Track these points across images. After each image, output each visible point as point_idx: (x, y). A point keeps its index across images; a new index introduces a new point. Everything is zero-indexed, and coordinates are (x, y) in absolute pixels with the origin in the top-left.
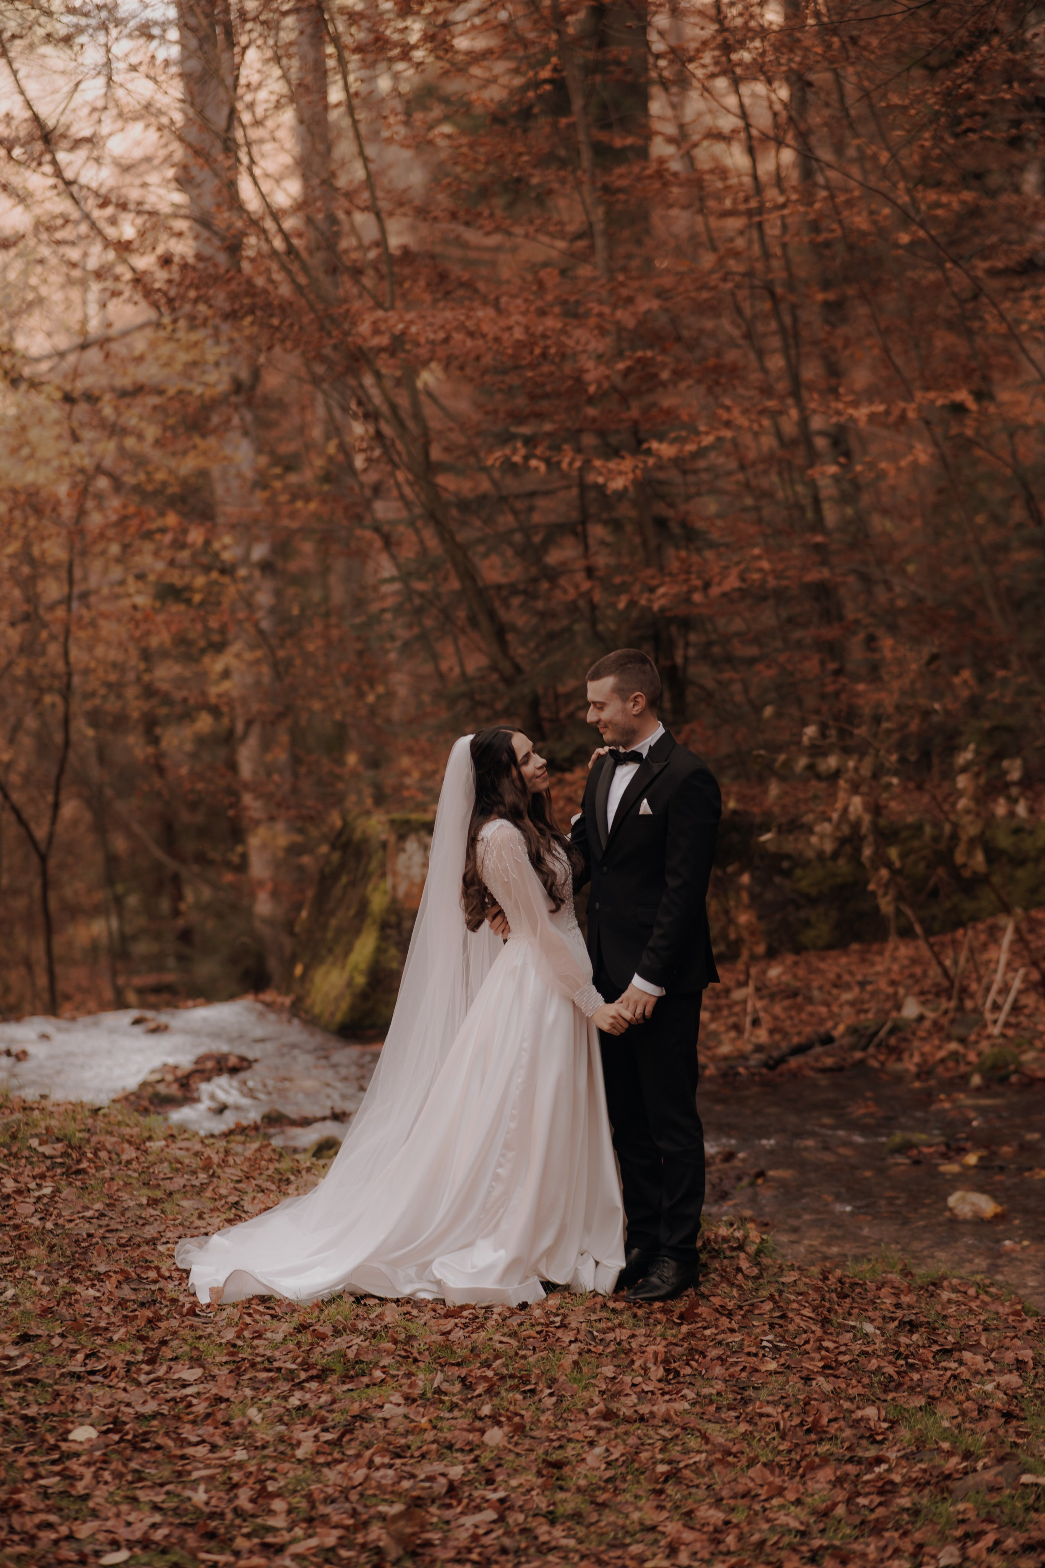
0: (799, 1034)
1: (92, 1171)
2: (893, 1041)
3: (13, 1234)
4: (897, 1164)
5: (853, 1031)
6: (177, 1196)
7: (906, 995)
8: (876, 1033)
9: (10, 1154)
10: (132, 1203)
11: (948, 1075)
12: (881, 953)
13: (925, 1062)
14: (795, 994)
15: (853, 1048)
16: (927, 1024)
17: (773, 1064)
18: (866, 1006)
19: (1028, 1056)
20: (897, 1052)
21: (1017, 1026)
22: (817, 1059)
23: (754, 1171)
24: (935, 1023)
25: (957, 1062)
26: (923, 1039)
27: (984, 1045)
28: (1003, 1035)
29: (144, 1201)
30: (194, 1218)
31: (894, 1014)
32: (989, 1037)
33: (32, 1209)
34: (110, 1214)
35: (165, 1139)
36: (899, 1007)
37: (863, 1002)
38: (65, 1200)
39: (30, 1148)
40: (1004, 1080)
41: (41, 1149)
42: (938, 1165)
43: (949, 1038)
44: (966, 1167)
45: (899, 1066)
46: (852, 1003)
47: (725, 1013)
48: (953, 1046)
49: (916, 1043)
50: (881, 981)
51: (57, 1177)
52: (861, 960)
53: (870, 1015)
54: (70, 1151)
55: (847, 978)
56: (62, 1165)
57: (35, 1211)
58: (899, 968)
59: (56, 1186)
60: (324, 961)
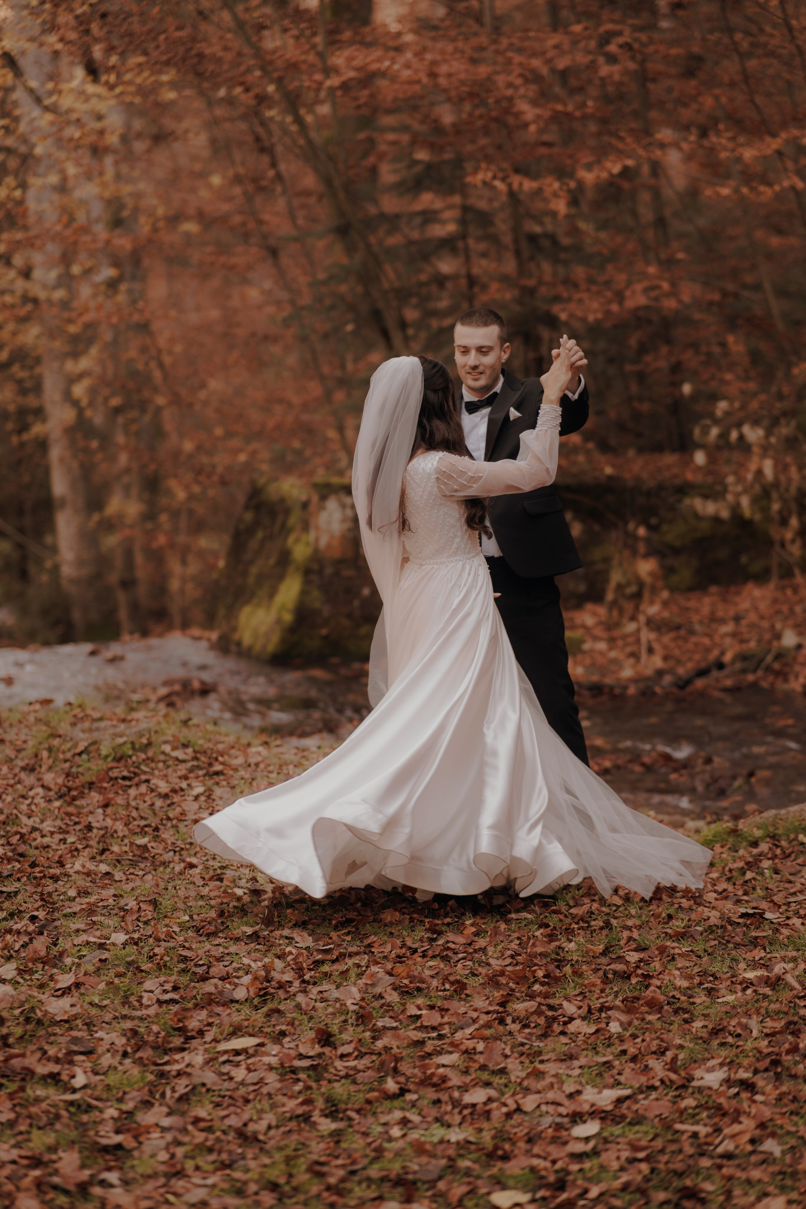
0: (690, 659)
1: (231, 772)
2: (777, 666)
5: (744, 657)
7: (783, 627)
8: (763, 660)
9: (148, 759)
12: (738, 593)
14: (678, 628)
15: (744, 671)
16: (804, 652)
17: (683, 684)
18: (746, 636)
20: (783, 675)
22: (717, 680)
23: (745, 772)
26: (802, 664)
31: (775, 644)
33: (196, 806)
35: (261, 745)
36: (778, 636)
37: (741, 633)
39: (163, 753)
41: (175, 754)
45: (786, 687)
46: (734, 635)
47: (620, 643)
49: (797, 668)
50: (753, 617)
51: (201, 779)
52: (725, 600)
53: (753, 644)
54: (198, 755)
55: (720, 614)
56: (198, 767)
57: (200, 808)
58: (763, 606)
59: (204, 785)
60: (248, 602)
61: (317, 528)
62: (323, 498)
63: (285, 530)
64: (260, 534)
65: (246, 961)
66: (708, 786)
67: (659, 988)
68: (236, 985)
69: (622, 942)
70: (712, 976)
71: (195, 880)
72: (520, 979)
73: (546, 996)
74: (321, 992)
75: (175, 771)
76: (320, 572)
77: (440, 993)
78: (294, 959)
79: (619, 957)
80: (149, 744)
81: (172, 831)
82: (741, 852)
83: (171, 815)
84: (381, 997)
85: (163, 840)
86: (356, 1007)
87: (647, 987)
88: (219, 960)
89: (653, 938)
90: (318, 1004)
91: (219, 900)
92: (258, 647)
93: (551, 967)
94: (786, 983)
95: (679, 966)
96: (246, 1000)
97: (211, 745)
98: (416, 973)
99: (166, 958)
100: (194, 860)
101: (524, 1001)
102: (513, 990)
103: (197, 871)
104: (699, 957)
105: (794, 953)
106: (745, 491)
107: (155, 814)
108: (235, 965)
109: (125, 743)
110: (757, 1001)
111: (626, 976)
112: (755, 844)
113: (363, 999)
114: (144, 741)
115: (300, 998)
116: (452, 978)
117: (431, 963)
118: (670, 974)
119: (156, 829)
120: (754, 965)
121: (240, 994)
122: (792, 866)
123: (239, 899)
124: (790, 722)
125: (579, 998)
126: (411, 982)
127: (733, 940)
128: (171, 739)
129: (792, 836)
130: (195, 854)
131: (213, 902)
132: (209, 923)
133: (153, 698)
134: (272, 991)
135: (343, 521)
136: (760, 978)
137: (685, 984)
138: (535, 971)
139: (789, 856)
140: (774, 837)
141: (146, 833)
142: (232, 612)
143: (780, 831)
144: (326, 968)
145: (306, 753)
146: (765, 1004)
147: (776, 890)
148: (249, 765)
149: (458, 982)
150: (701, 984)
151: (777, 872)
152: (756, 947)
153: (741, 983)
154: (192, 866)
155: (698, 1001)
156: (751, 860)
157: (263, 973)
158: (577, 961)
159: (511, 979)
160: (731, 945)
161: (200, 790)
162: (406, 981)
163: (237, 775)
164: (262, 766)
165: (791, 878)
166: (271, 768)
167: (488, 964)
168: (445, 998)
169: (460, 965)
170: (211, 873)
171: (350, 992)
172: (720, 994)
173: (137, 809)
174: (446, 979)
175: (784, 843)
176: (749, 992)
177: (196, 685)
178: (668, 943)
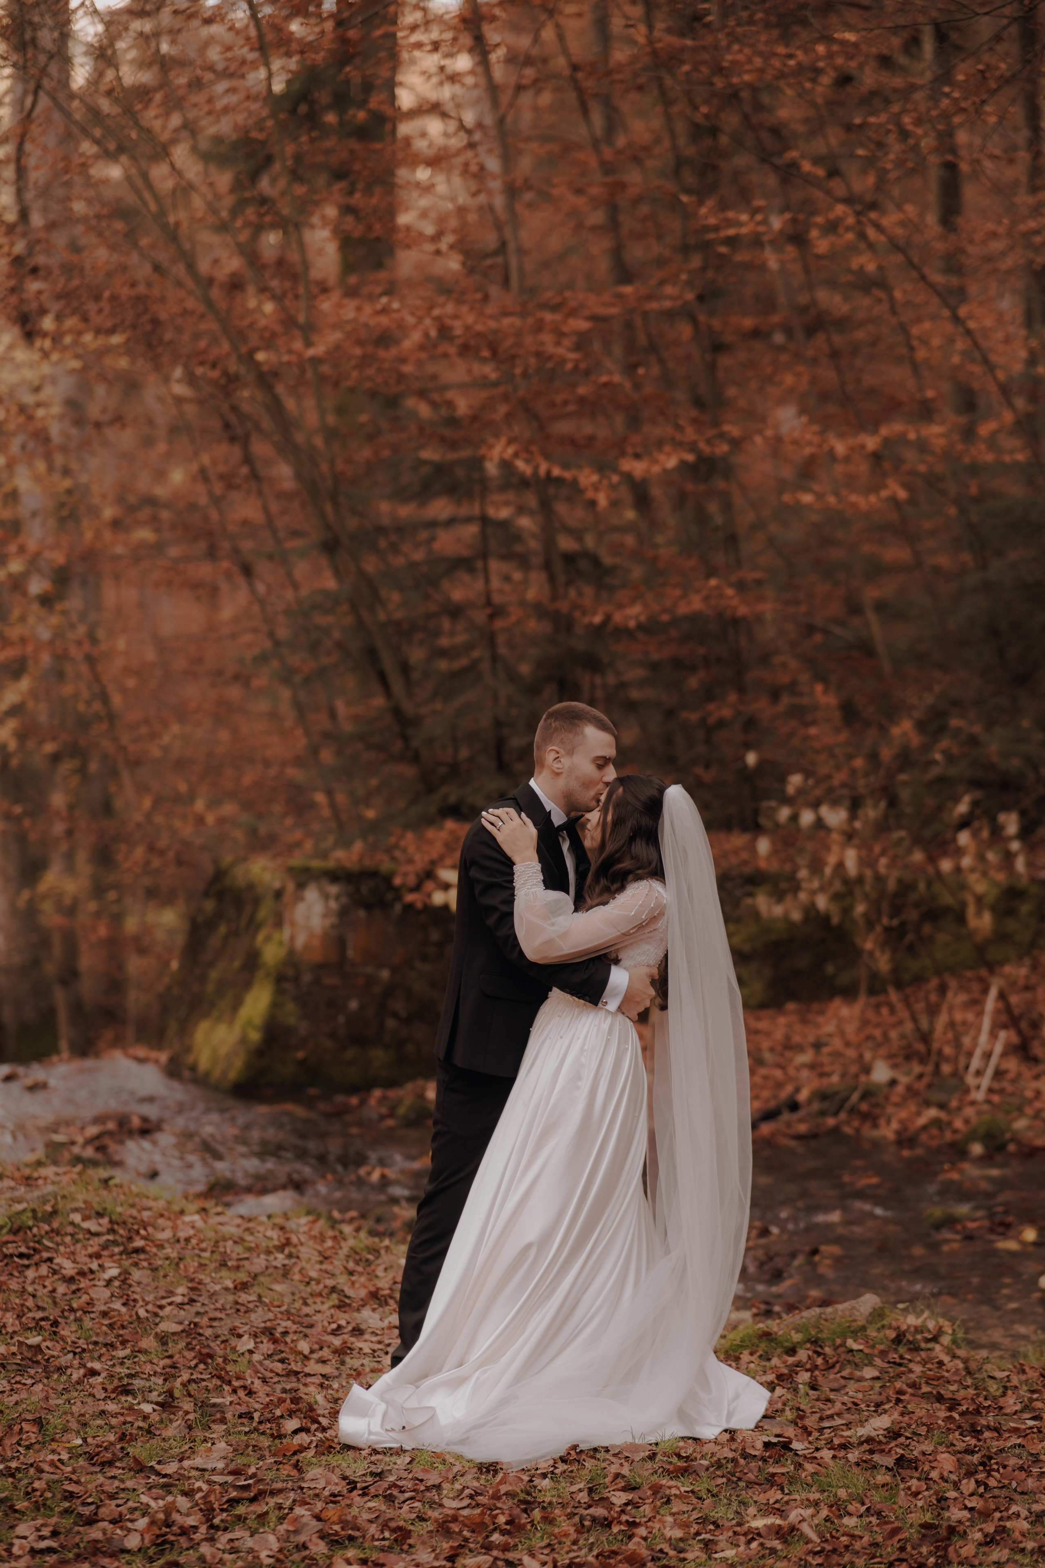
1: (154, 1250)
2: (864, 1107)
3: (106, 1322)
4: (947, 1241)
5: (823, 1096)
6: (261, 1279)
7: (874, 1058)
8: (846, 1099)
9: (52, 1231)
10: (218, 1287)
11: (935, 1143)
12: (822, 1012)
13: (905, 1129)
15: (823, 1113)
16: (900, 1089)
18: (828, 1069)
19: (1020, 1124)
20: (871, 1119)
21: (1002, 1091)
22: (789, 1125)
24: (909, 1088)
25: (941, 1129)
26: (897, 1105)
27: (969, 1112)
28: (988, 1101)
29: (231, 1285)
30: (298, 1305)
31: (863, 1079)
32: (973, 1103)
33: (107, 1293)
34: (201, 1299)
35: (198, 1212)
36: (867, 1070)
37: (822, 1065)
38: (139, 1283)
39: (72, 1223)
40: (1001, 1148)
41: (86, 1225)
42: (991, 1242)
43: (927, 1104)
44: (1024, 1243)
45: (875, 1133)
46: (812, 1066)
48: (933, 1113)
49: (890, 1110)
50: (837, 1043)
51: (117, 1257)
52: (804, 1021)
53: (835, 1079)
54: (116, 1227)
55: (797, 1039)
56: (115, 1243)
57: (112, 1295)
58: (851, 1029)
59: (120, 1266)
60: (206, 1015)
61: (293, 924)
62: (301, 886)
63: (254, 926)
64: (223, 929)
65: (144, 1499)
66: (761, 1265)
67: (645, 1539)
68: (129, 1530)
69: (608, 1480)
70: (714, 1523)
71: (95, 1391)
72: (477, 1527)
73: (506, 1548)
74: (232, 1540)
75: (85, 1247)
76: (296, 979)
77: (376, 1543)
78: (204, 1497)
79: (602, 1499)
80: (55, 1212)
81: (74, 1327)
82: (775, 1361)
83: (75, 1306)
84: (305, 1547)
85: (63, 1339)
86: (271, 1561)
87: (630, 1537)
88: (112, 1497)
89: (646, 1474)
90: (227, 1557)
91: (122, 1419)
92: (216, 1074)
93: (517, 1511)
94: (802, 1534)
95: (674, 1510)
96: (140, 1550)
97: (134, 1212)
98: (349, 1518)
99: (48, 1495)
100: (97, 1366)
101: (479, 1553)
102: (466, 1540)
103: (100, 1379)
104: (700, 1499)
105: (817, 1496)
106: (822, 889)
107: (55, 1303)
108: (131, 1504)
109: (24, 1210)
110: (763, 1556)
111: (607, 1524)
112: (792, 1351)
113: (280, 1550)
114: (48, 1208)
115: (205, 1549)
116: (393, 1525)
117: (371, 1504)
118: (660, 1521)
119: (55, 1324)
120: (767, 1509)
121: (133, 1542)
122: (835, 1380)
123: (146, 1417)
124: (874, 1180)
125: (545, 1552)
126: (343, 1529)
127: (745, 1478)
128: (83, 1206)
129: (838, 1341)
130: (100, 1357)
131: (114, 1421)
132: (106, 1449)
133: (80, 1139)
134: (172, 1538)
135: (325, 916)
136: (769, 1528)
137: (678, 1533)
138: (496, 1516)
139: (833, 1366)
140: (816, 1342)
141: (41, 1328)
142: (185, 1029)
143: (824, 1335)
144: (241, 1510)
145: (251, 1225)
146: (771, 1561)
147: (808, 1411)
148: (178, 1241)
149: (400, 1528)
150: (698, 1534)
151: (814, 1388)
152: (772, 1486)
153: (745, 1534)
154: (94, 1373)
155: (690, 1556)
156: (785, 1371)
157: (161, 1516)
158: (550, 1503)
159: (465, 1525)
160: (742, 1484)
161: (114, 1272)
162: (337, 1528)
163: (162, 1253)
164: (194, 1241)
165: (832, 1396)
166: (204, 1245)
167: (441, 1505)
168: (382, 1550)
169: (406, 1507)
170: (116, 1383)
171: (267, 1541)
172: (718, 1548)
173: (34, 1296)
174: (385, 1526)
175: (827, 1350)
176: (754, 1545)
177: (136, 1122)
178: (664, 1482)
